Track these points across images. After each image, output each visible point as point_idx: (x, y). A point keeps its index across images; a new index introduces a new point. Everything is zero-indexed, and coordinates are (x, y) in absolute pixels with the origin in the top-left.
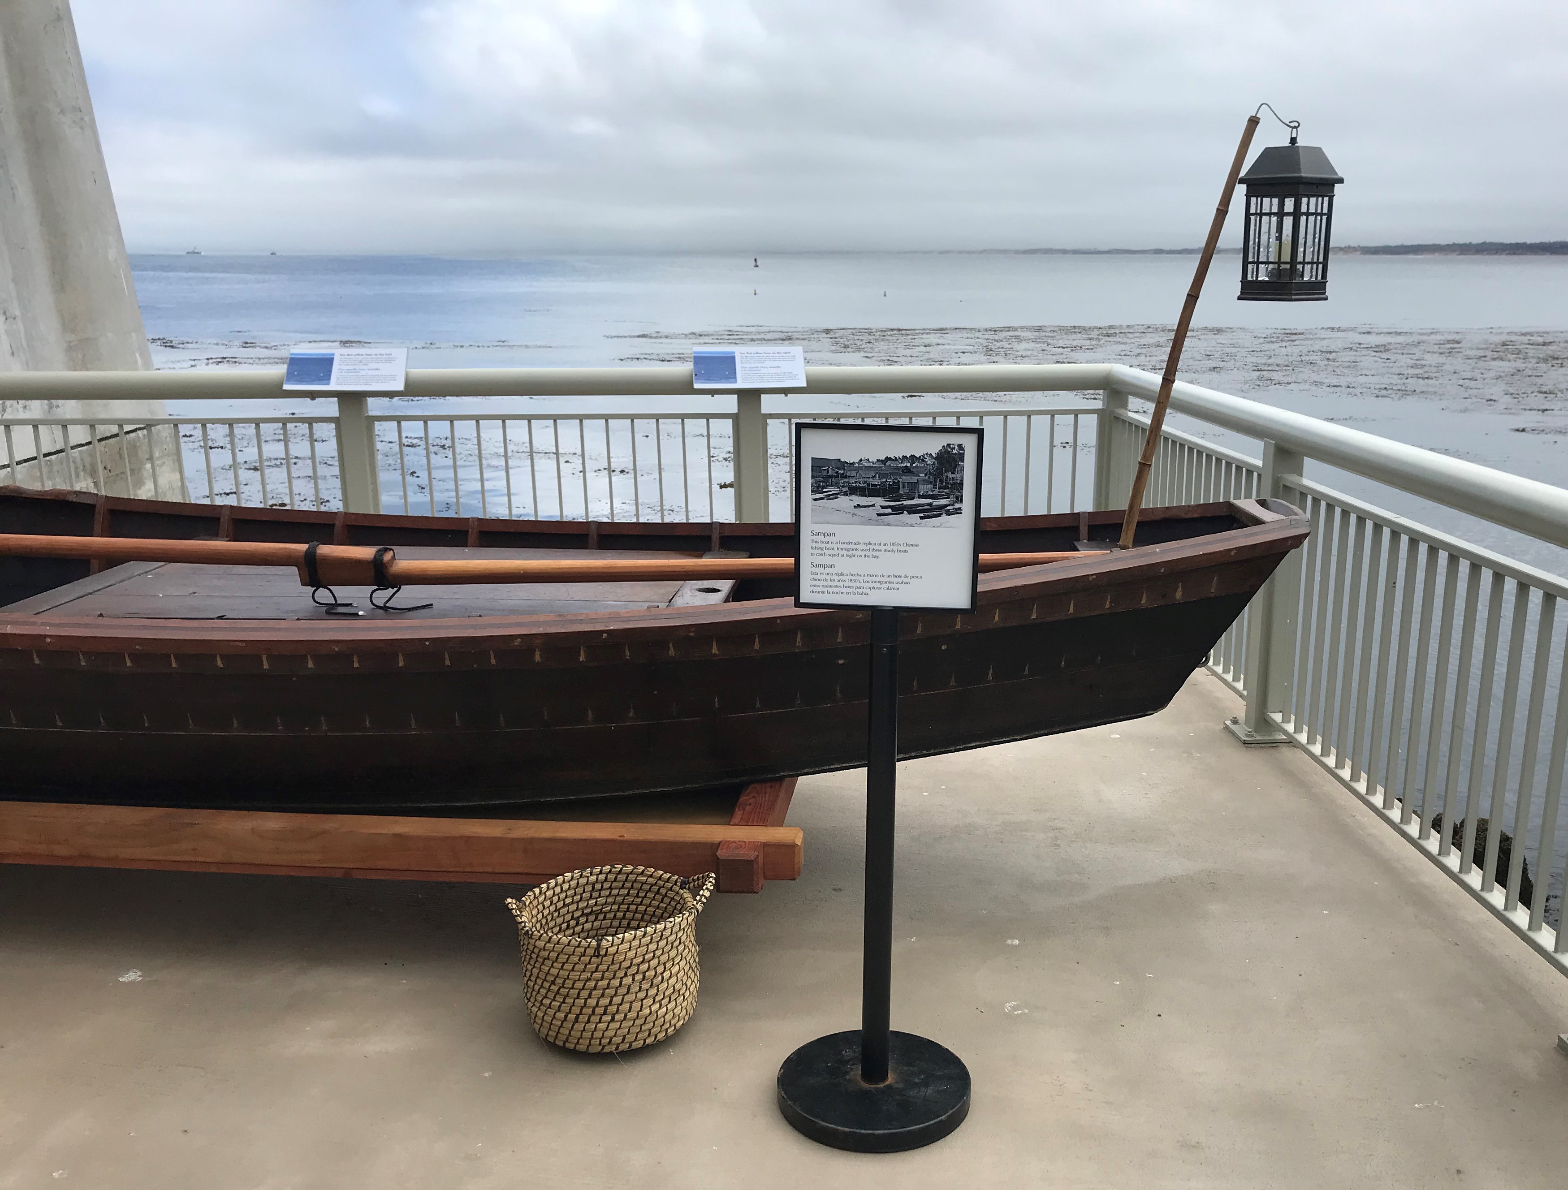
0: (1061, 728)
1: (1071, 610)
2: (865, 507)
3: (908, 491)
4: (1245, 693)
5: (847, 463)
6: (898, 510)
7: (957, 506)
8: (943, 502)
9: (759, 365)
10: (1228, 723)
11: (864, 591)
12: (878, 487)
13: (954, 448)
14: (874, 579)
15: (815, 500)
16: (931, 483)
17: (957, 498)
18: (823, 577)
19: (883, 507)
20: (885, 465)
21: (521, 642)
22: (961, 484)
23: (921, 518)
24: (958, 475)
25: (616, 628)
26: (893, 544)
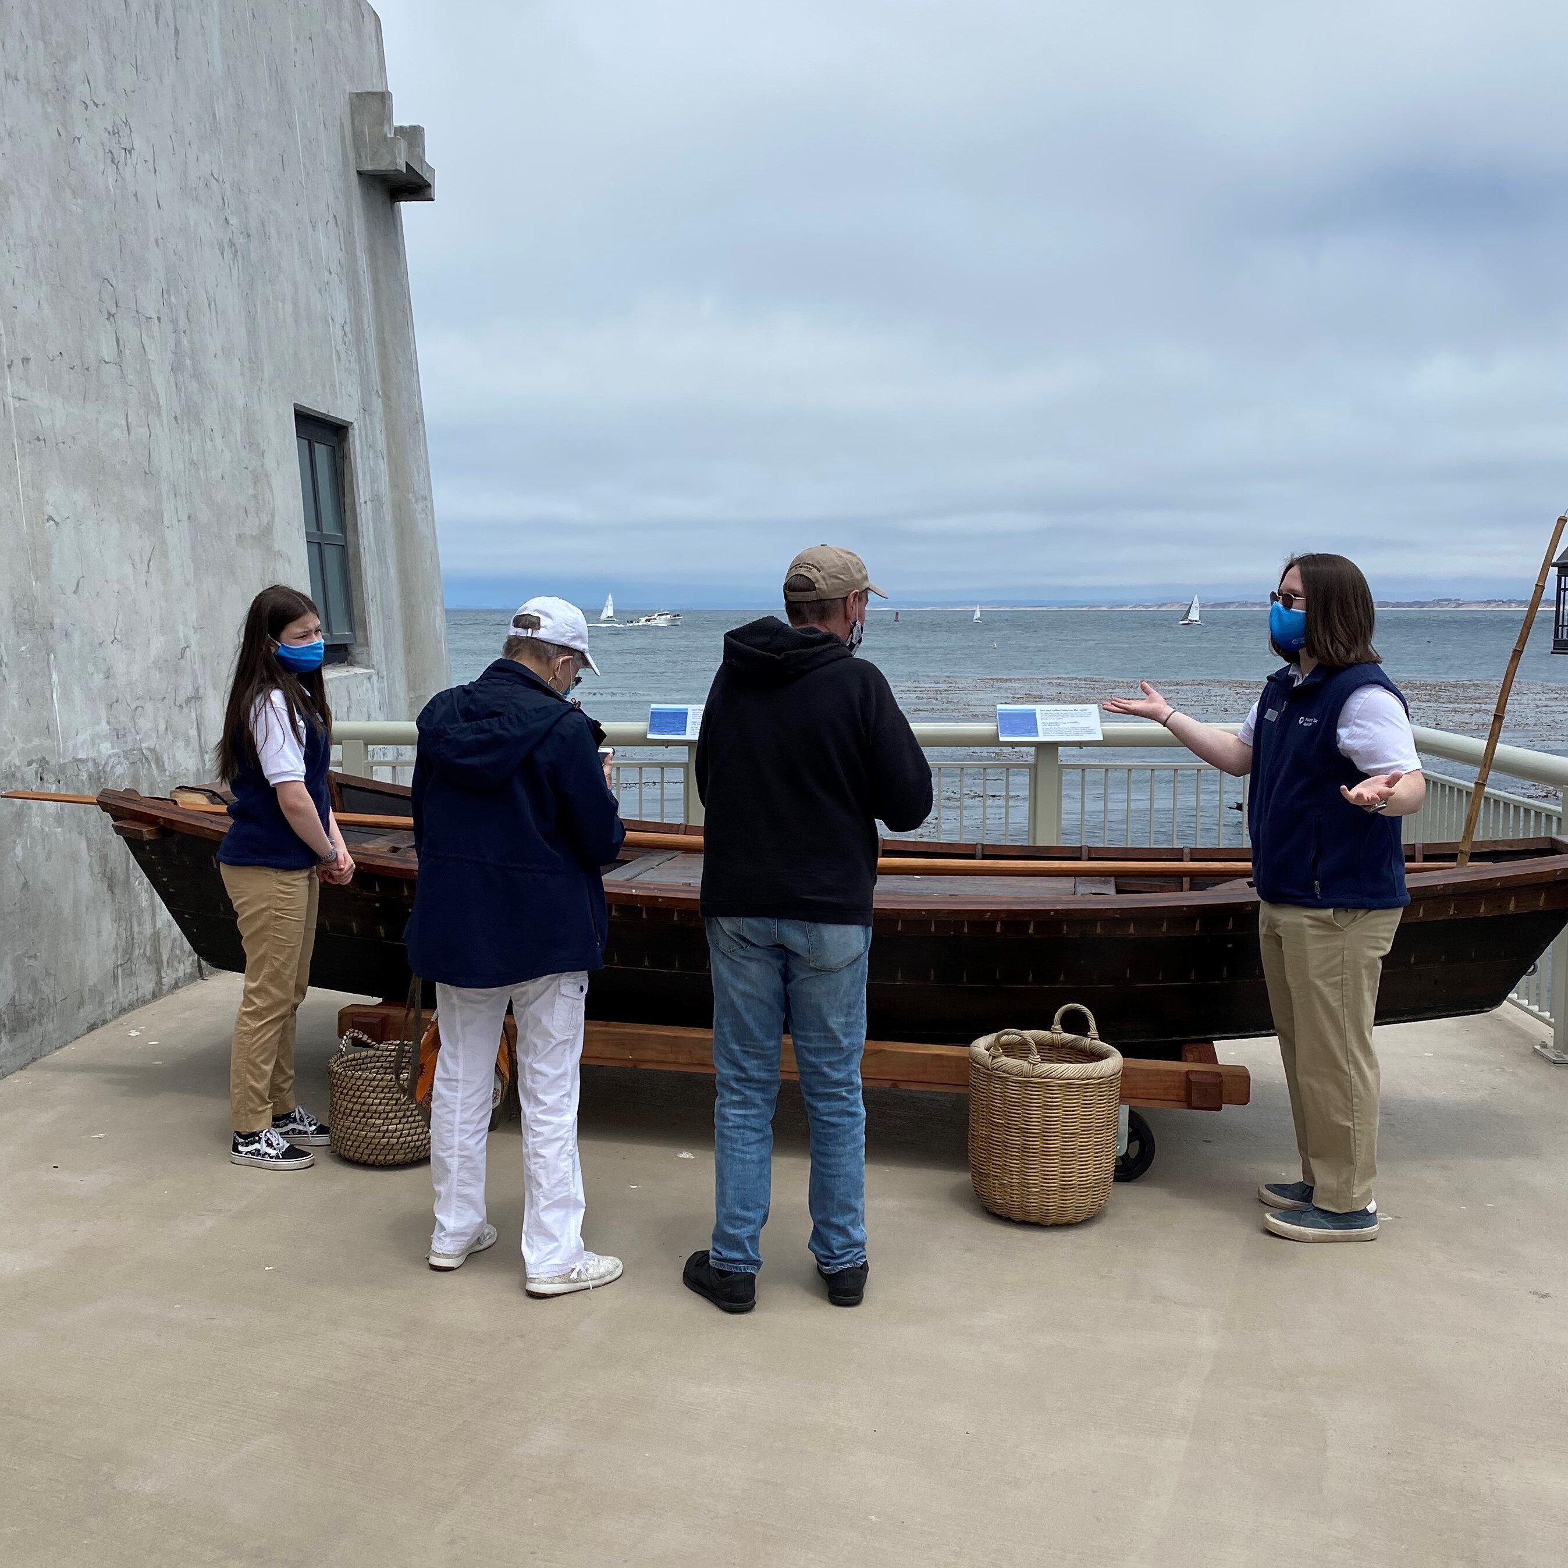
0: (1410, 1017)
1: (1421, 915)
4: (1553, 1020)
9: (1058, 721)
10: (1538, 1047)
21: (991, 915)
25: (1061, 908)
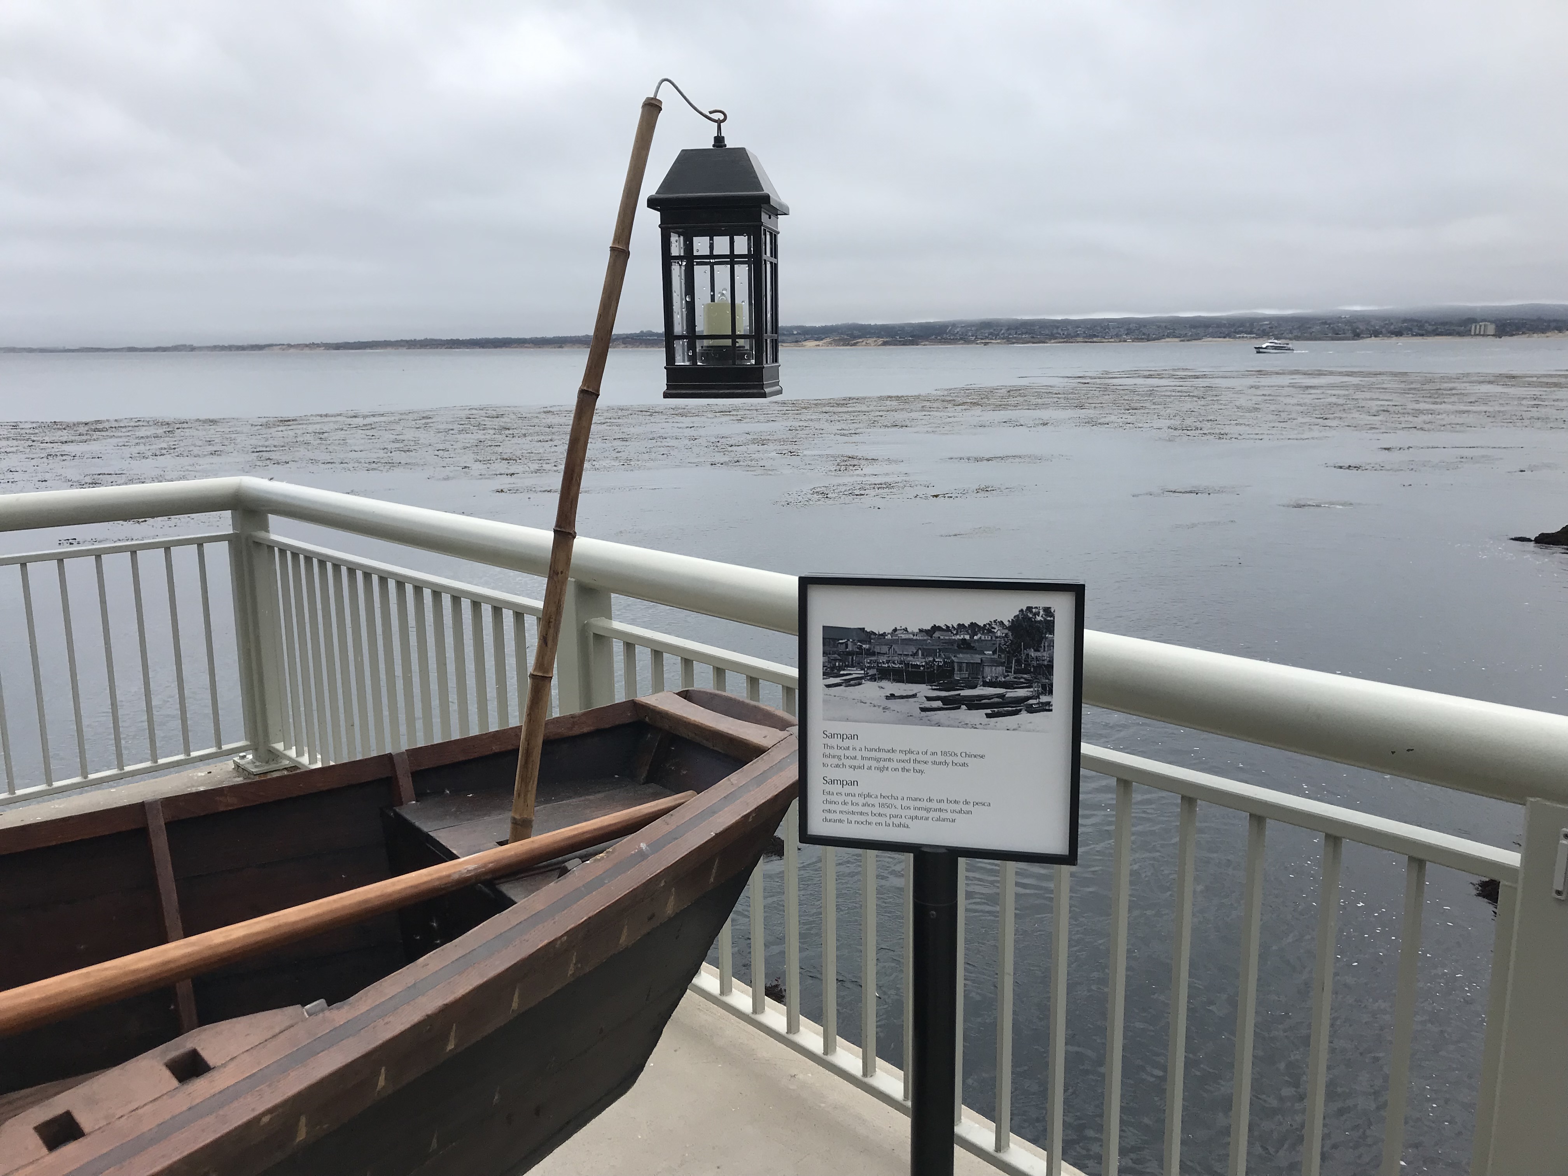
2: (902, 697)
3: (967, 676)
5: (875, 634)
6: (952, 704)
7: (1044, 699)
8: (1021, 693)
11: (903, 821)
12: (922, 668)
13: (1038, 614)
14: (918, 804)
15: (828, 686)
16: (1002, 664)
17: (1044, 687)
18: (840, 799)
19: (929, 699)
20: (931, 637)
22: (1050, 667)
23: (988, 716)
24: (1045, 654)
26: (944, 753)
